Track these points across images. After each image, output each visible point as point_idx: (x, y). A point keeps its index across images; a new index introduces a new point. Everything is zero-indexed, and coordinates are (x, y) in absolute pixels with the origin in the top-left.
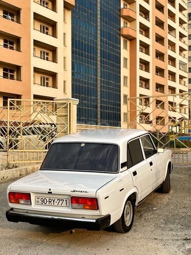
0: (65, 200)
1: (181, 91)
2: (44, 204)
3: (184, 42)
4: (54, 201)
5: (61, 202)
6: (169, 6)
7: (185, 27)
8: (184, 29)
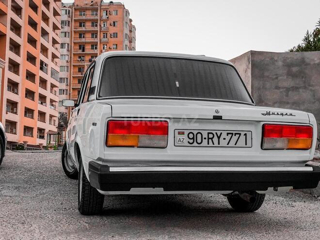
0: (243, 133)
1: (52, 101)
2: (195, 144)
3: (56, 49)
4: (219, 138)
5: (235, 138)
6: (42, 8)
7: (58, 34)
8: (57, 34)
